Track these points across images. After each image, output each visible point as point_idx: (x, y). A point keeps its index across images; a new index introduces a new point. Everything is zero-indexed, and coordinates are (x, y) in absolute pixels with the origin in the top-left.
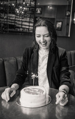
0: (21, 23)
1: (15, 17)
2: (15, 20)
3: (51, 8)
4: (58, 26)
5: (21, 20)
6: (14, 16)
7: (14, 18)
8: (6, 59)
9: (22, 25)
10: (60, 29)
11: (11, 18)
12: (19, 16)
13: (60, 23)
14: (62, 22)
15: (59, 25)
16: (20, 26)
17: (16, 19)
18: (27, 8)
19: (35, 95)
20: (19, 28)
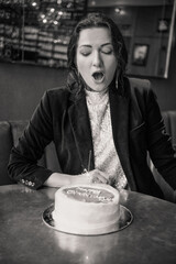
0: (50, 47)
1: (39, 35)
2: (38, 41)
3: (122, 13)
4: (137, 55)
5: (51, 40)
6: (34, 30)
7: (35, 37)
8: (17, 122)
9: (53, 52)
10: (143, 63)
11: (29, 37)
12: (48, 32)
13: (143, 49)
14: (148, 46)
15: (140, 52)
16: (49, 55)
17: (41, 38)
18: (65, 14)
19: (92, 204)
20: (47, 59)
